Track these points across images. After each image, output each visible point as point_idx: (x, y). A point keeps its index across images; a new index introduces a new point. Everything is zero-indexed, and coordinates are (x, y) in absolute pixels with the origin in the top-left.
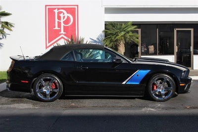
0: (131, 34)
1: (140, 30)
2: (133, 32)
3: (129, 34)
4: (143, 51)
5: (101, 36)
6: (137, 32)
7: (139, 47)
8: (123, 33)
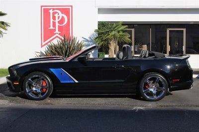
1: (133, 30)
2: (124, 31)
3: (120, 34)
4: (136, 50)
5: (93, 35)
7: (132, 47)
8: (113, 33)
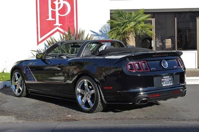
0: (143, 24)
1: (153, 20)
2: (146, 22)
3: (141, 25)
4: (158, 46)
5: (105, 27)
6: (151, 22)
7: (153, 41)
8: (133, 24)
